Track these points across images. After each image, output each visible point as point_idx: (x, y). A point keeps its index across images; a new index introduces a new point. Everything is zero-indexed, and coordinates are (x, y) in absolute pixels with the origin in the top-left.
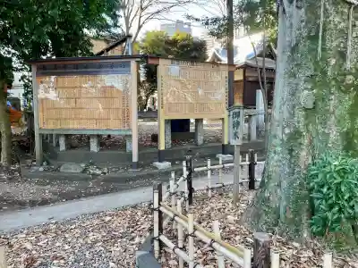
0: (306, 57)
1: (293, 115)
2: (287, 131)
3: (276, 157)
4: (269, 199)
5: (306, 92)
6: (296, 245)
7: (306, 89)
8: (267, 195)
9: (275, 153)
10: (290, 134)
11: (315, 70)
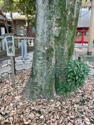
0: (57, 8)
1: (49, 40)
2: (46, 48)
3: (40, 62)
4: (37, 82)
5: (56, 28)
6: (52, 101)
7: (56, 26)
8: (36, 81)
9: (39, 59)
10: (48, 50)
11: (61, 16)
